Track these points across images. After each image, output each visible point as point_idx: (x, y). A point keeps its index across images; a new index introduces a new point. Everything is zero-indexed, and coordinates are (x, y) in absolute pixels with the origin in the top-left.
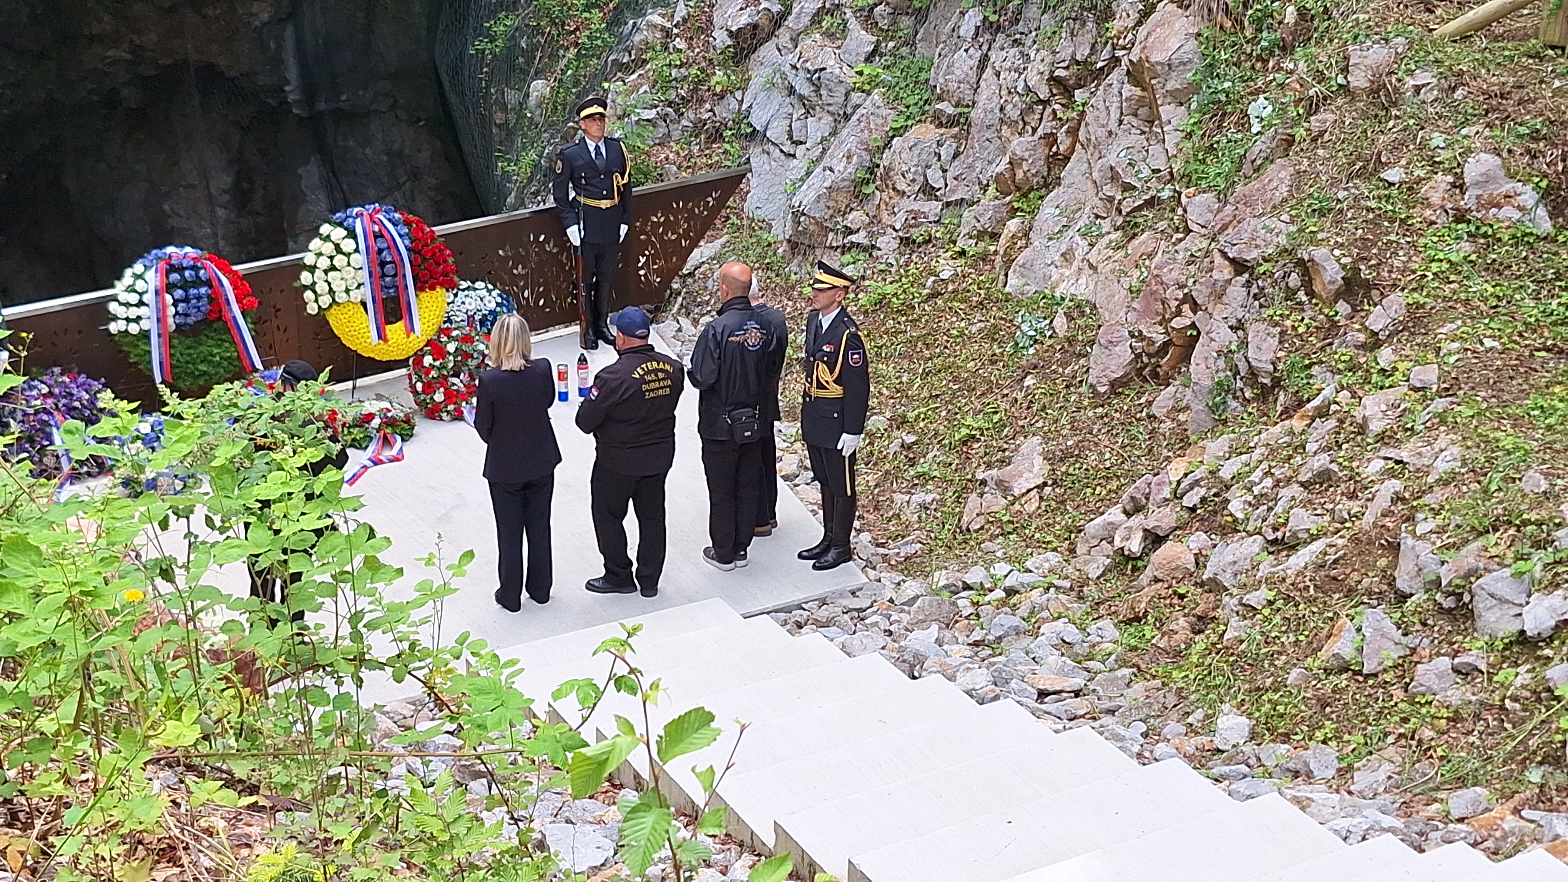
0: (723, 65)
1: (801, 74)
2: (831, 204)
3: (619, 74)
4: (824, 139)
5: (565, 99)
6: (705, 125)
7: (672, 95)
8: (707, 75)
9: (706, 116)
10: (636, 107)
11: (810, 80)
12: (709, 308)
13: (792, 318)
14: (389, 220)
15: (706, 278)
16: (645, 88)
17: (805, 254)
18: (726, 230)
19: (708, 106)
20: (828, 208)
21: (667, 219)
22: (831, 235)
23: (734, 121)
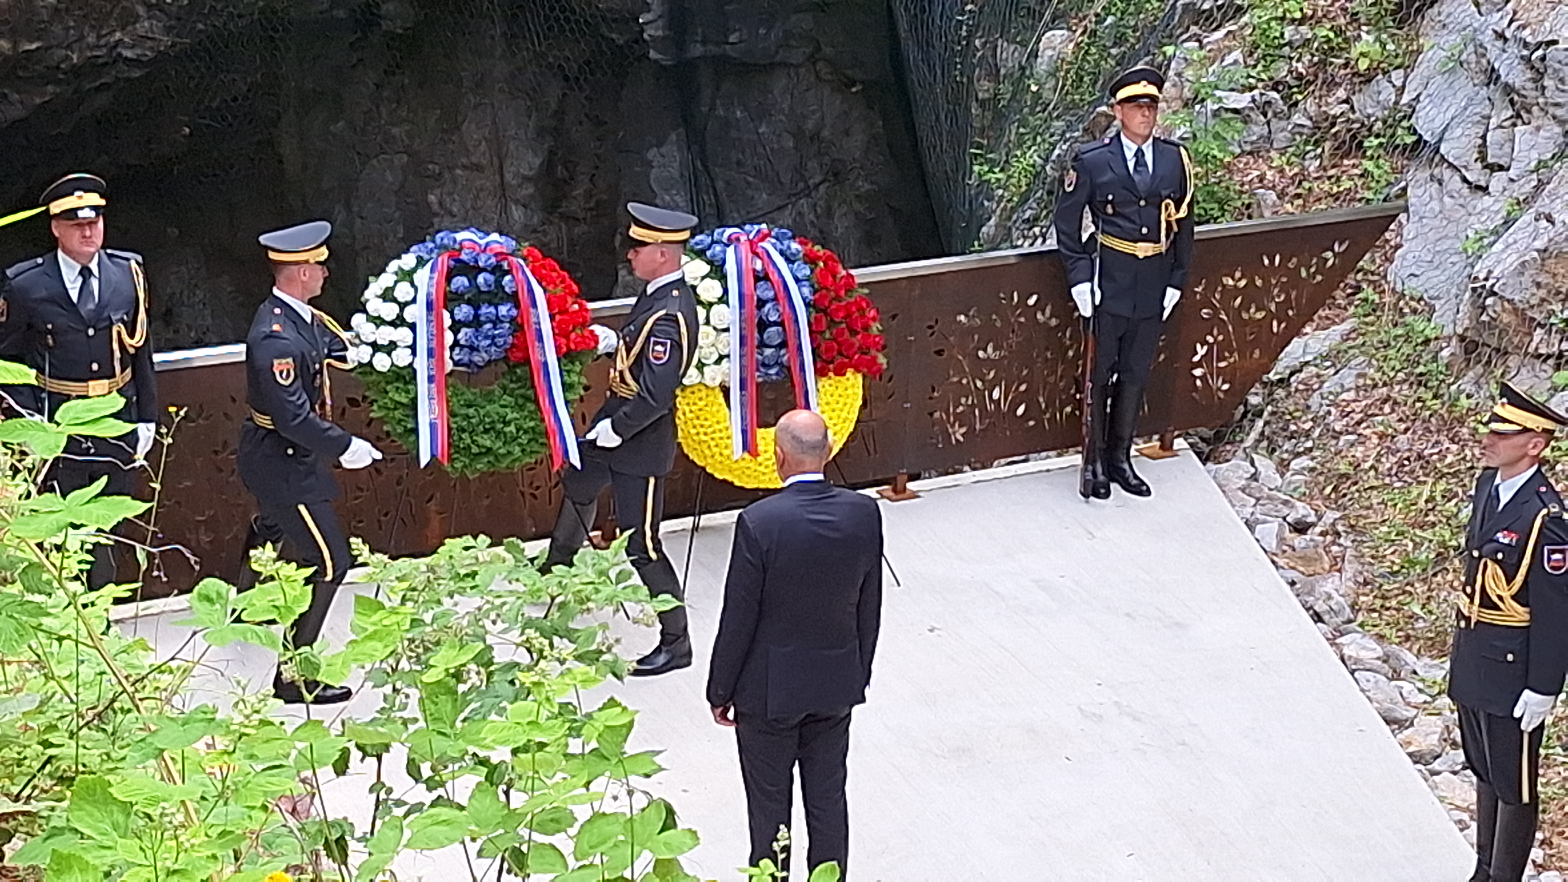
0: (1375, 24)
1: (1513, 49)
2: (1543, 279)
3: (1194, 29)
4: (1541, 164)
5: (1098, 65)
6: (1333, 125)
7: (1281, 70)
8: (1346, 40)
9: (1337, 110)
10: (1217, 88)
11: (1527, 60)
12: (1309, 444)
13: (1455, 475)
14: (782, 253)
15: (1309, 390)
16: (1237, 55)
17: (1489, 362)
18: (1352, 310)
19: (1341, 93)
20: (1538, 285)
21: (1251, 282)
22: (1539, 333)
23: (1385, 122)
